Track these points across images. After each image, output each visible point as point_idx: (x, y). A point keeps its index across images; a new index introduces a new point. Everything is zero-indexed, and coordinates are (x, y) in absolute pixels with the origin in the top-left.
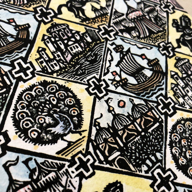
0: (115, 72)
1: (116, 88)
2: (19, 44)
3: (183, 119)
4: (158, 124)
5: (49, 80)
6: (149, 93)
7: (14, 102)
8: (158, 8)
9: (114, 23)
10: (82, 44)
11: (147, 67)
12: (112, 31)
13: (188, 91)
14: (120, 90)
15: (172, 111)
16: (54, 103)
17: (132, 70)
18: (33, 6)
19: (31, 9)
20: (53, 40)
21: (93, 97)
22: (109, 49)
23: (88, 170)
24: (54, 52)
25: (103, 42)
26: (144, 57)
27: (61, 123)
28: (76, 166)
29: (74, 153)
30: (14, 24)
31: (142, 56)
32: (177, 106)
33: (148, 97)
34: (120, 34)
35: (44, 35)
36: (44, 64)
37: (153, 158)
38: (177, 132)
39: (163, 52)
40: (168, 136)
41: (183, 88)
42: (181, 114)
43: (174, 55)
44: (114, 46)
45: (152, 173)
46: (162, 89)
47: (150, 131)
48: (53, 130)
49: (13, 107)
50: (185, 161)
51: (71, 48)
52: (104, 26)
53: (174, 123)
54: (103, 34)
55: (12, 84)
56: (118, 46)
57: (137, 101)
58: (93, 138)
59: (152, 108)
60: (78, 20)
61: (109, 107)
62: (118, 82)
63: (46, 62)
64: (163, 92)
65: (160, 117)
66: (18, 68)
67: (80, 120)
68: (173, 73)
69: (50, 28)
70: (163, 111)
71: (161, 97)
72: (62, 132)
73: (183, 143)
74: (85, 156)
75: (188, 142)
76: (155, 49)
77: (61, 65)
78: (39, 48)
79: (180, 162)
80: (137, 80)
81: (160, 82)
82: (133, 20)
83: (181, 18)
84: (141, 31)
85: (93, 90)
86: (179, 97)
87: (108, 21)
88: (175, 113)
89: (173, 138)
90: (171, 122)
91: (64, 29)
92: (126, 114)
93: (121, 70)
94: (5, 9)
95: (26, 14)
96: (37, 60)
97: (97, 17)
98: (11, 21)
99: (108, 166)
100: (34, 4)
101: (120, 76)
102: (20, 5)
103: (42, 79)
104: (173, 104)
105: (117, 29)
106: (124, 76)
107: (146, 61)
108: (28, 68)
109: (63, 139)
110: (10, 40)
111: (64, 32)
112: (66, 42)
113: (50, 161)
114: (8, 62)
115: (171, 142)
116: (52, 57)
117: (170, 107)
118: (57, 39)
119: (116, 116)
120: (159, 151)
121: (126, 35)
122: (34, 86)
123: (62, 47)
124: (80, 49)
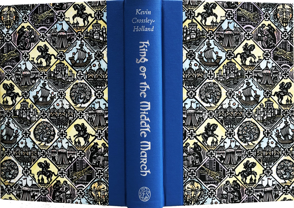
0: (240, 92)
1: (237, 98)
2: (215, 64)
3: (251, 122)
4: (241, 117)
5: (217, 83)
6: (246, 106)
7: (203, 85)
8: (280, 73)
9: (254, 72)
10: (236, 75)
11: (254, 96)
12: (251, 75)
13: (262, 114)
14: (237, 99)
15: (250, 117)
16: (214, 91)
17: (247, 94)
18: (228, 49)
19: (226, 50)
20: (227, 68)
21: (227, 96)
22: (244, 82)
23: (211, 116)
24: (224, 73)
25: (244, 78)
26: (255, 92)
27: (212, 99)
28: (209, 113)
29: (210, 109)
30: (217, 54)
31: (255, 91)
32: (253, 116)
33: (245, 107)
34: (253, 78)
35: (225, 65)
36: (218, 76)
37: (232, 126)
38: (246, 124)
39: (265, 94)
40: (242, 123)
41: (261, 112)
42: (252, 120)
43: (269, 98)
44: (247, 82)
45: (228, 129)
46: (252, 108)
47: (237, 118)
48: (209, 99)
49: (201, 86)
50: (241, 133)
51: (231, 75)
52: (250, 71)
53: (247, 121)
54: (247, 75)
55: (205, 78)
56: (248, 82)
57: (240, 106)
58: (218, 109)
59: (244, 112)
60: (241, 64)
61: (230, 103)
62: (239, 96)
63: (220, 76)
64: (252, 109)
65: (244, 116)
66: (209, 74)
67: (218, 101)
68: (262, 104)
69: (228, 62)
70: (246, 115)
71: (250, 110)
72: (210, 102)
73: (245, 128)
74: (213, 112)
75: (247, 129)
76: (263, 91)
77: (224, 79)
78: (220, 69)
79: (239, 132)
80: (246, 99)
81: (254, 105)
82: (264, 74)
83: (287, 83)
84: (263, 81)
85: (228, 94)
86: (256, 114)
87: (252, 69)
88: (250, 118)
89: (243, 125)
90: (247, 120)
91: (233, 65)
92: (233, 108)
93: (243, 92)
94: (217, 46)
95: (224, 52)
96: (217, 73)
97: (249, 66)
98: (217, 53)
99: (217, 119)
100: (229, 48)
101: (241, 94)
102: (223, 47)
103: (215, 81)
104: (252, 115)
105: (254, 75)
106: (242, 95)
107: (255, 94)
108: (213, 75)
109: (210, 104)
110: (213, 61)
111: (233, 67)
112: (231, 71)
113: (203, 107)
114: (208, 70)
115: (241, 125)
116: (222, 75)
117: (250, 115)
118: (228, 68)
119: (229, 107)
120: (235, 125)
121: (255, 79)
122: (211, 82)
123: (228, 72)
124: (234, 76)
